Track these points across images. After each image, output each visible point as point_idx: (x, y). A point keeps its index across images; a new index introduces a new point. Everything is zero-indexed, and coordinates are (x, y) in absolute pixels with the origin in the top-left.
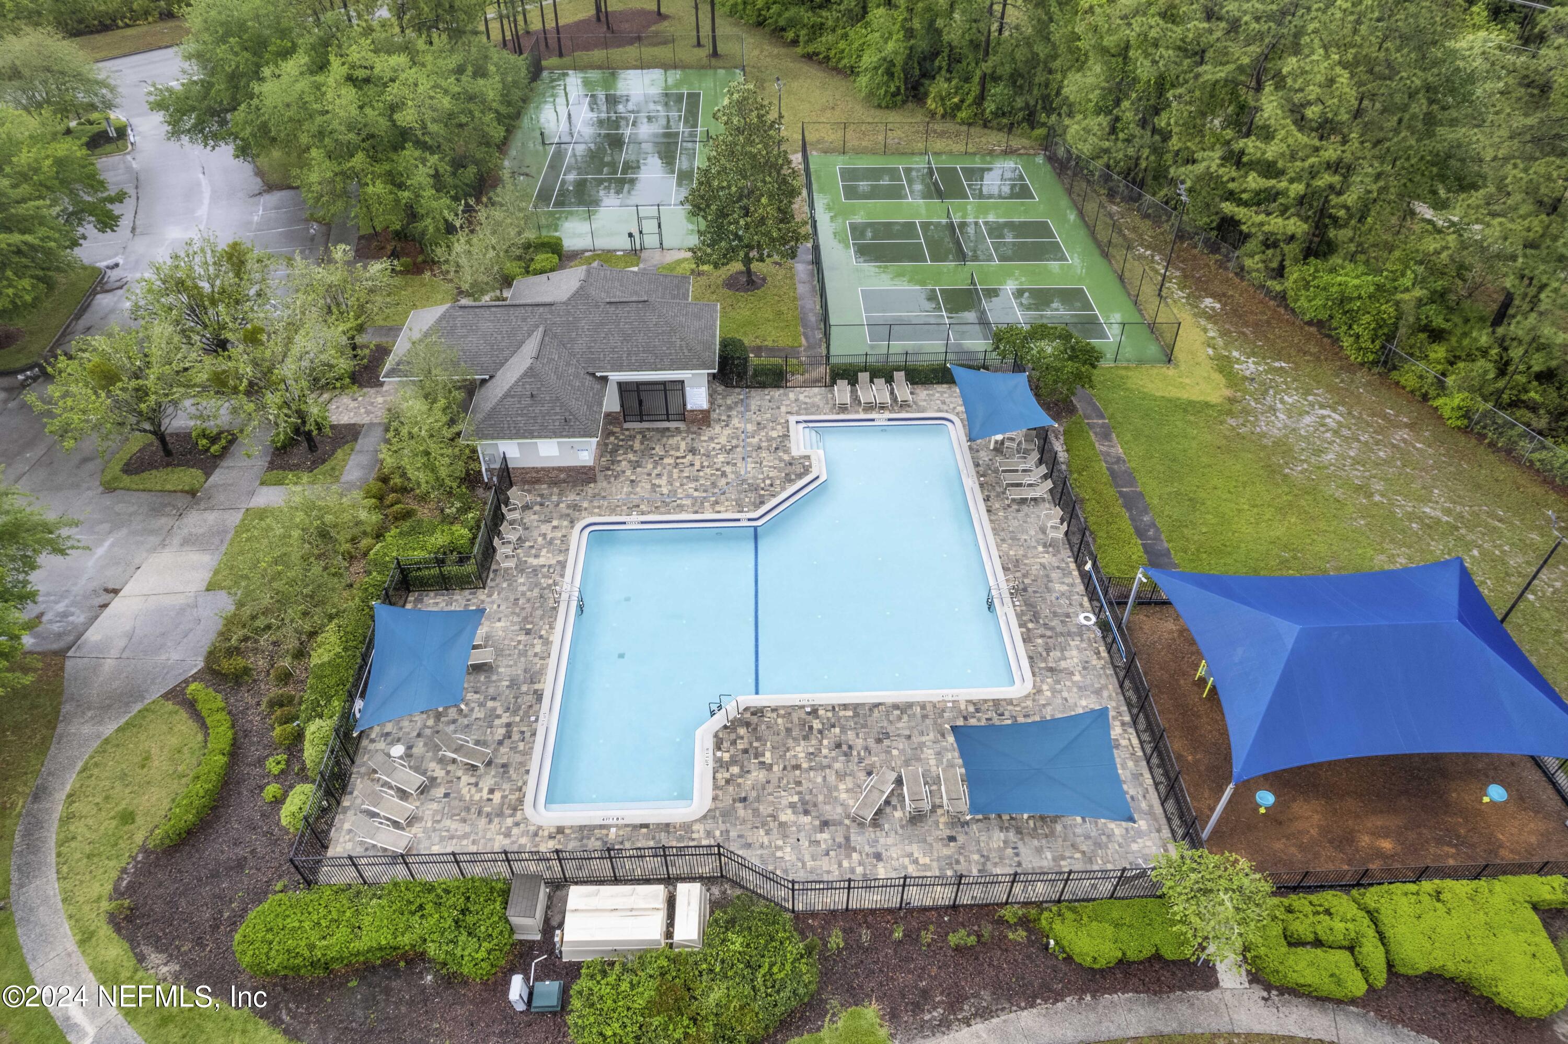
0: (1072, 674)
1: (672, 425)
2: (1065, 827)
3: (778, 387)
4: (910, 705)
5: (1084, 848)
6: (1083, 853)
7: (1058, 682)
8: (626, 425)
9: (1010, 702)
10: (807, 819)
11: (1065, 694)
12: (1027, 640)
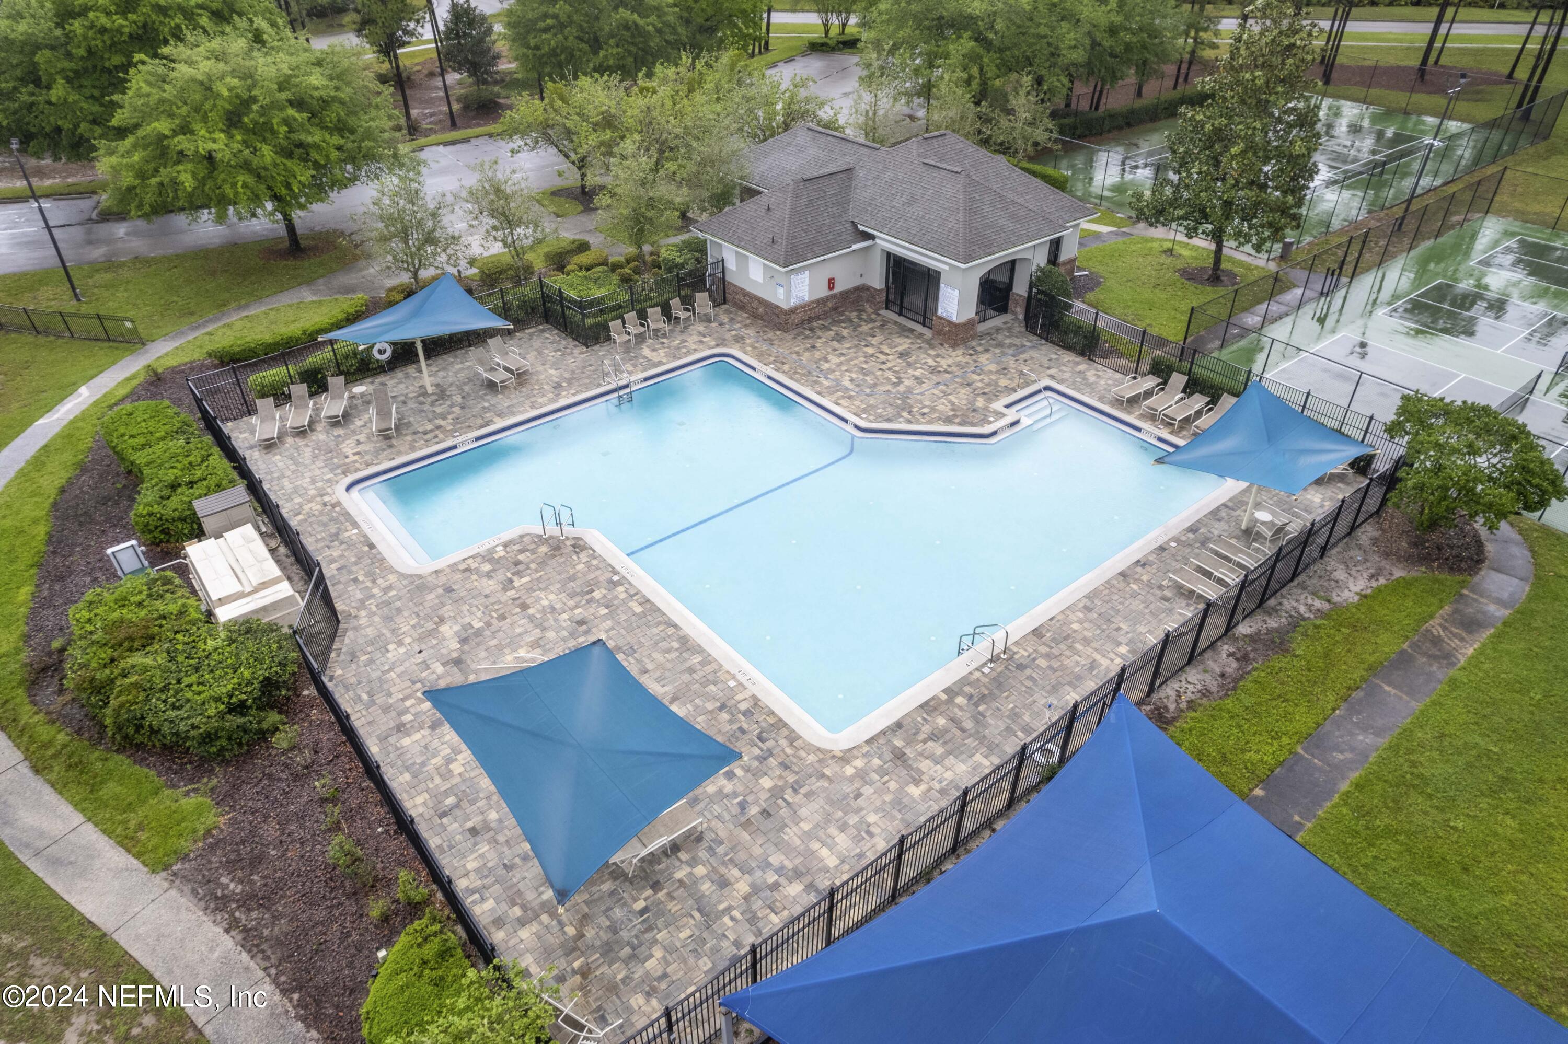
0: (917, 782)
1: (919, 328)
2: (612, 893)
3: (1082, 354)
4: (699, 650)
5: (590, 933)
6: (581, 936)
7: (882, 772)
8: (883, 312)
9: (793, 737)
10: (455, 645)
11: (867, 790)
12: (929, 707)
